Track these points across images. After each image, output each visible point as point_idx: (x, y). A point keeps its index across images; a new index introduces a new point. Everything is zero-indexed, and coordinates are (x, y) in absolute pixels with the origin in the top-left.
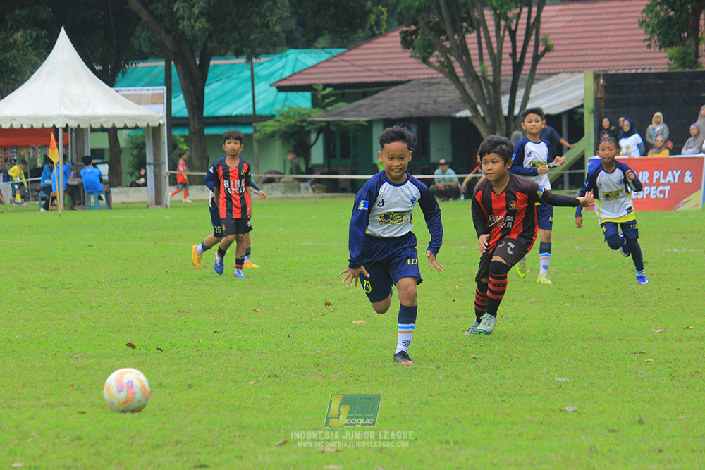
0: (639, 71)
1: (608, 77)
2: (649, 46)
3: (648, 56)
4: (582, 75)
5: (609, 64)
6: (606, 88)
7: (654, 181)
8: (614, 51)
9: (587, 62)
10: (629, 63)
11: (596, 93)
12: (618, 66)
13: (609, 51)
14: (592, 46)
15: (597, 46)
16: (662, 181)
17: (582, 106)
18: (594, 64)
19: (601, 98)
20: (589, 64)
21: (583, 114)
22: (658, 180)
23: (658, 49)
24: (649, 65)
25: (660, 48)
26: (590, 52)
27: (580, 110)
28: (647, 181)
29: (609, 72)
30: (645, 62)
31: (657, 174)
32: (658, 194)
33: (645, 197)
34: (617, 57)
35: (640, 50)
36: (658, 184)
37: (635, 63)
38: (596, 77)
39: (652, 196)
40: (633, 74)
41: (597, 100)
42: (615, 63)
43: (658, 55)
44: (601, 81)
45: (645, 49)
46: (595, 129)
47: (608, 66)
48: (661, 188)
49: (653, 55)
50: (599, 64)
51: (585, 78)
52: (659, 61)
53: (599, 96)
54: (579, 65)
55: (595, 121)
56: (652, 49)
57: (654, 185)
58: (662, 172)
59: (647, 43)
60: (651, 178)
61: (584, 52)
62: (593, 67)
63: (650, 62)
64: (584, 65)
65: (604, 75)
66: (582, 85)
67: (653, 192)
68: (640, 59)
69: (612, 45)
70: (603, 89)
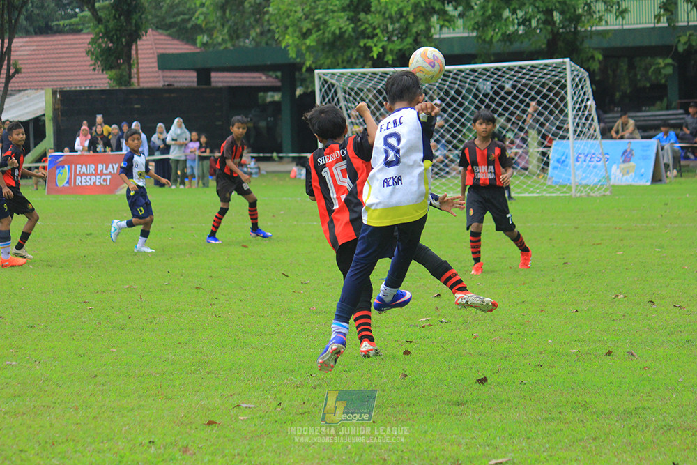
0: (88, 88)
1: (63, 93)
2: (94, 69)
3: (94, 77)
4: (43, 92)
5: (65, 83)
6: (62, 101)
7: (99, 172)
8: (68, 73)
9: (47, 81)
10: (80, 82)
11: (54, 104)
12: (71, 84)
13: (65, 73)
14: (51, 69)
15: (55, 69)
16: (105, 172)
17: (44, 115)
18: (53, 83)
19: (58, 109)
20: (49, 83)
21: (45, 121)
22: (102, 171)
23: (100, 71)
24: (95, 84)
25: (103, 71)
26: (50, 74)
27: (43, 118)
28: (94, 172)
29: (65, 89)
30: (91, 81)
31: (100, 167)
32: (102, 182)
33: (92, 184)
34: (70, 78)
35: (87, 72)
36: (102, 174)
37: (84, 82)
38: (54, 93)
39: (98, 184)
40: (83, 91)
41: (55, 110)
42: (69, 82)
43: (102, 76)
44: (58, 96)
45: (92, 72)
46: (54, 132)
47: (63, 85)
48: (104, 177)
49: (97, 77)
50: (57, 83)
51: (45, 93)
52: (102, 81)
53: (57, 107)
54: (42, 83)
55: (54, 126)
56: (96, 72)
57: (98, 175)
58: (104, 165)
59: (92, 67)
60: (96, 169)
61: (46, 74)
62: (52, 85)
63: (95, 81)
64: (46, 83)
65: (60, 91)
66: (44, 99)
67: (98, 180)
68: (88, 79)
69: (66, 69)
70: (59, 102)
